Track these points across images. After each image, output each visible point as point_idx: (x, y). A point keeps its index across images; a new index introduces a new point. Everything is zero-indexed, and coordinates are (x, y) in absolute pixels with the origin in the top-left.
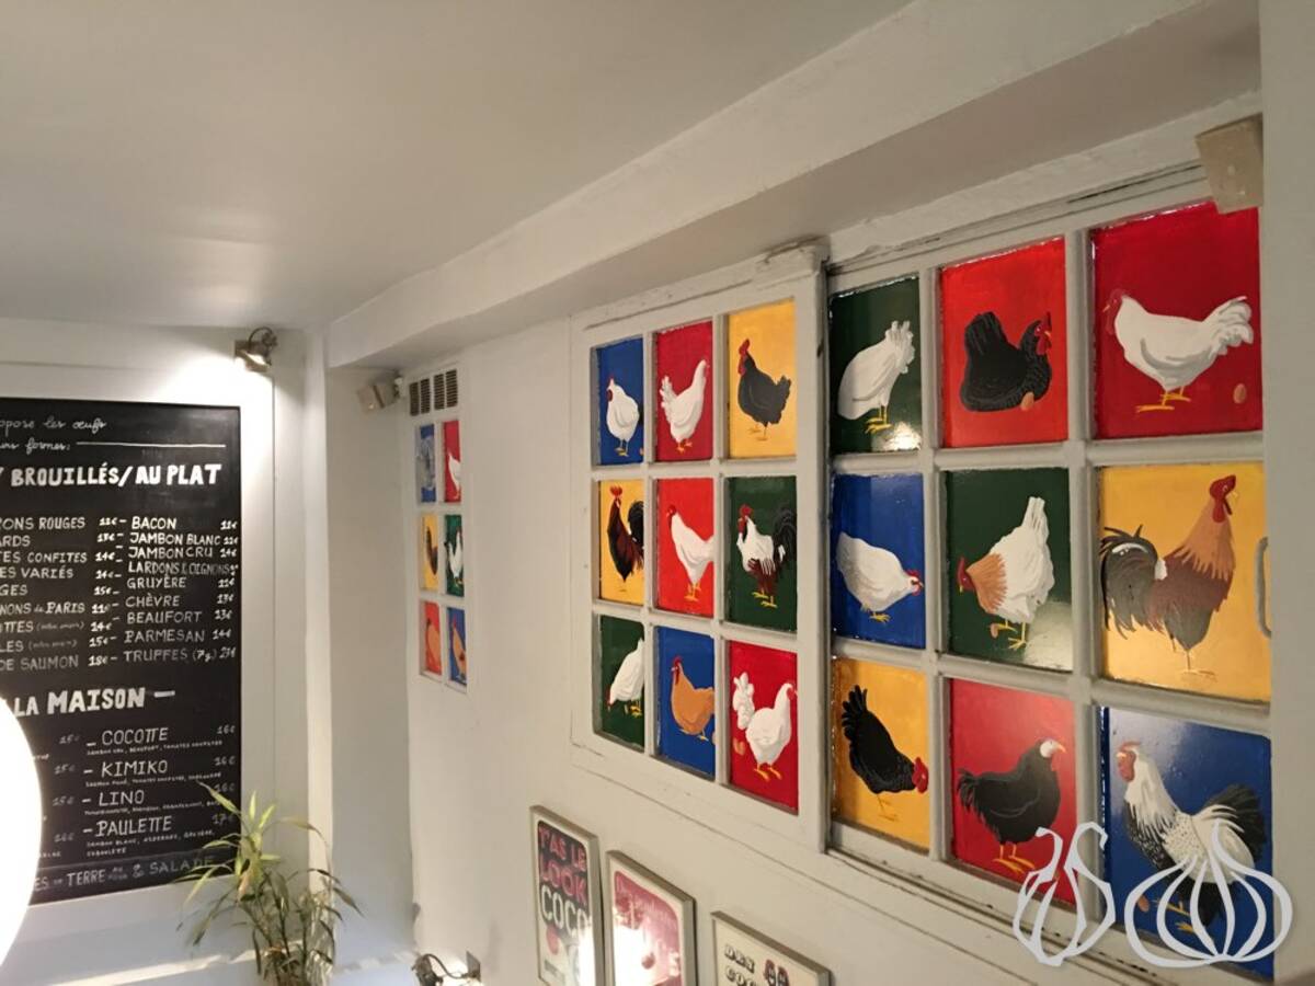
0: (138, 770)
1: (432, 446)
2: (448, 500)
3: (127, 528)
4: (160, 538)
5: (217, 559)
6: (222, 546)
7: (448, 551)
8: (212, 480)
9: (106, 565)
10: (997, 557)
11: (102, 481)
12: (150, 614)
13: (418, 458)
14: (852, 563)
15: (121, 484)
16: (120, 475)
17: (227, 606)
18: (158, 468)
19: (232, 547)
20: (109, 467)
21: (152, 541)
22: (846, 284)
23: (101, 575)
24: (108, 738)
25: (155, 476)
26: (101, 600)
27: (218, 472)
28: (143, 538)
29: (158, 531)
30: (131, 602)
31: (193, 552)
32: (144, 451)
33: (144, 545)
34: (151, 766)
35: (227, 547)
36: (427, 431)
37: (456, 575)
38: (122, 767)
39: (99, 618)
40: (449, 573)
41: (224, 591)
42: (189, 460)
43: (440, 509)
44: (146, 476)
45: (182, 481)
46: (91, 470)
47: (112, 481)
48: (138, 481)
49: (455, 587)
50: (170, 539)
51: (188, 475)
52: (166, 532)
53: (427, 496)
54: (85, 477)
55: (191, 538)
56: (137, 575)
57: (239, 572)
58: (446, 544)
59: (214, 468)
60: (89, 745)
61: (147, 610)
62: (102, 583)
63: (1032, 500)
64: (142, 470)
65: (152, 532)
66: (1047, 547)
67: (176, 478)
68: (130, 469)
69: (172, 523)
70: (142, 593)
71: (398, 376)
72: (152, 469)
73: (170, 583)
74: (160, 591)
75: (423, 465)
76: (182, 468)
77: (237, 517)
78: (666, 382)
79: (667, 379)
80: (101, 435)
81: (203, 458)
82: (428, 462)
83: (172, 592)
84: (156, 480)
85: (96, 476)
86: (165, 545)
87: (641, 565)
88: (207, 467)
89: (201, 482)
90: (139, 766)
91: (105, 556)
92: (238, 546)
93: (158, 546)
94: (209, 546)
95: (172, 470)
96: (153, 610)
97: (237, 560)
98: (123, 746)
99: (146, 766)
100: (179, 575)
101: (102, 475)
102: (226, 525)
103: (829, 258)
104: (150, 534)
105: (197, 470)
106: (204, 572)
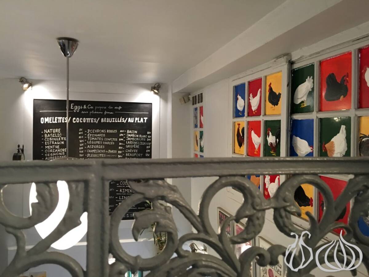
0: (128, 191)
1: (197, 113)
2: (200, 127)
3: (126, 133)
4: (133, 135)
5: (146, 141)
6: (147, 138)
7: (200, 141)
8: (145, 122)
9: (121, 142)
10: (333, 142)
11: (121, 121)
12: (131, 154)
13: (194, 116)
14: (296, 144)
15: (125, 122)
16: (125, 120)
17: (148, 153)
18: (133, 118)
19: (150, 138)
20: (122, 118)
21: (132, 136)
22: (296, 66)
23: (120, 144)
24: (122, 183)
25: (132, 120)
26: (120, 150)
27: (147, 120)
28: (129, 135)
29: (133, 134)
30: (127, 151)
31: (141, 139)
32: (130, 114)
33: (130, 137)
34: (131, 191)
35: (148, 138)
36: (196, 109)
37: (202, 147)
38: (124, 190)
39: (120, 154)
40: (201, 146)
41: (148, 149)
42: (140, 116)
43: (199, 130)
44: (130, 120)
45: (139, 122)
46: (118, 119)
47: (123, 121)
48: (129, 122)
49: (202, 150)
50: (136, 136)
51: (140, 120)
52: (135, 134)
53: (196, 126)
54: (117, 120)
55: (140, 136)
56: (128, 144)
57: (151, 144)
58: (200, 139)
59: (146, 119)
60: (117, 184)
61: (130, 153)
62: (121, 146)
63: (342, 126)
64: (129, 119)
65: (132, 134)
66: (346, 139)
67: (137, 121)
68: (127, 118)
69: (136, 132)
70: (129, 149)
71: (190, 95)
72: (132, 118)
73: (135, 147)
74: (133, 148)
75: (195, 118)
76: (139, 118)
77: (151, 131)
78: (251, 95)
79: (251, 94)
80: (121, 110)
81: (143, 116)
82: (196, 117)
83: (136, 149)
84: (132, 121)
85: (119, 120)
86: (135, 137)
87: (244, 144)
88: (144, 118)
89: (143, 122)
90: (128, 190)
91: (121, 139)
92: (151, 138)
93: (133, 137)
94: (144, 138)
95: (136, 119)
96: (132, 153)
97: (151, 142)
98: (125, 185)
99: (130, 191)
100: (138, 145)
101: (121, 120)
102: (148, 133)
103: (291, 59)
104: (131, 134)
105: (142, 119)
106: (143, 144)
